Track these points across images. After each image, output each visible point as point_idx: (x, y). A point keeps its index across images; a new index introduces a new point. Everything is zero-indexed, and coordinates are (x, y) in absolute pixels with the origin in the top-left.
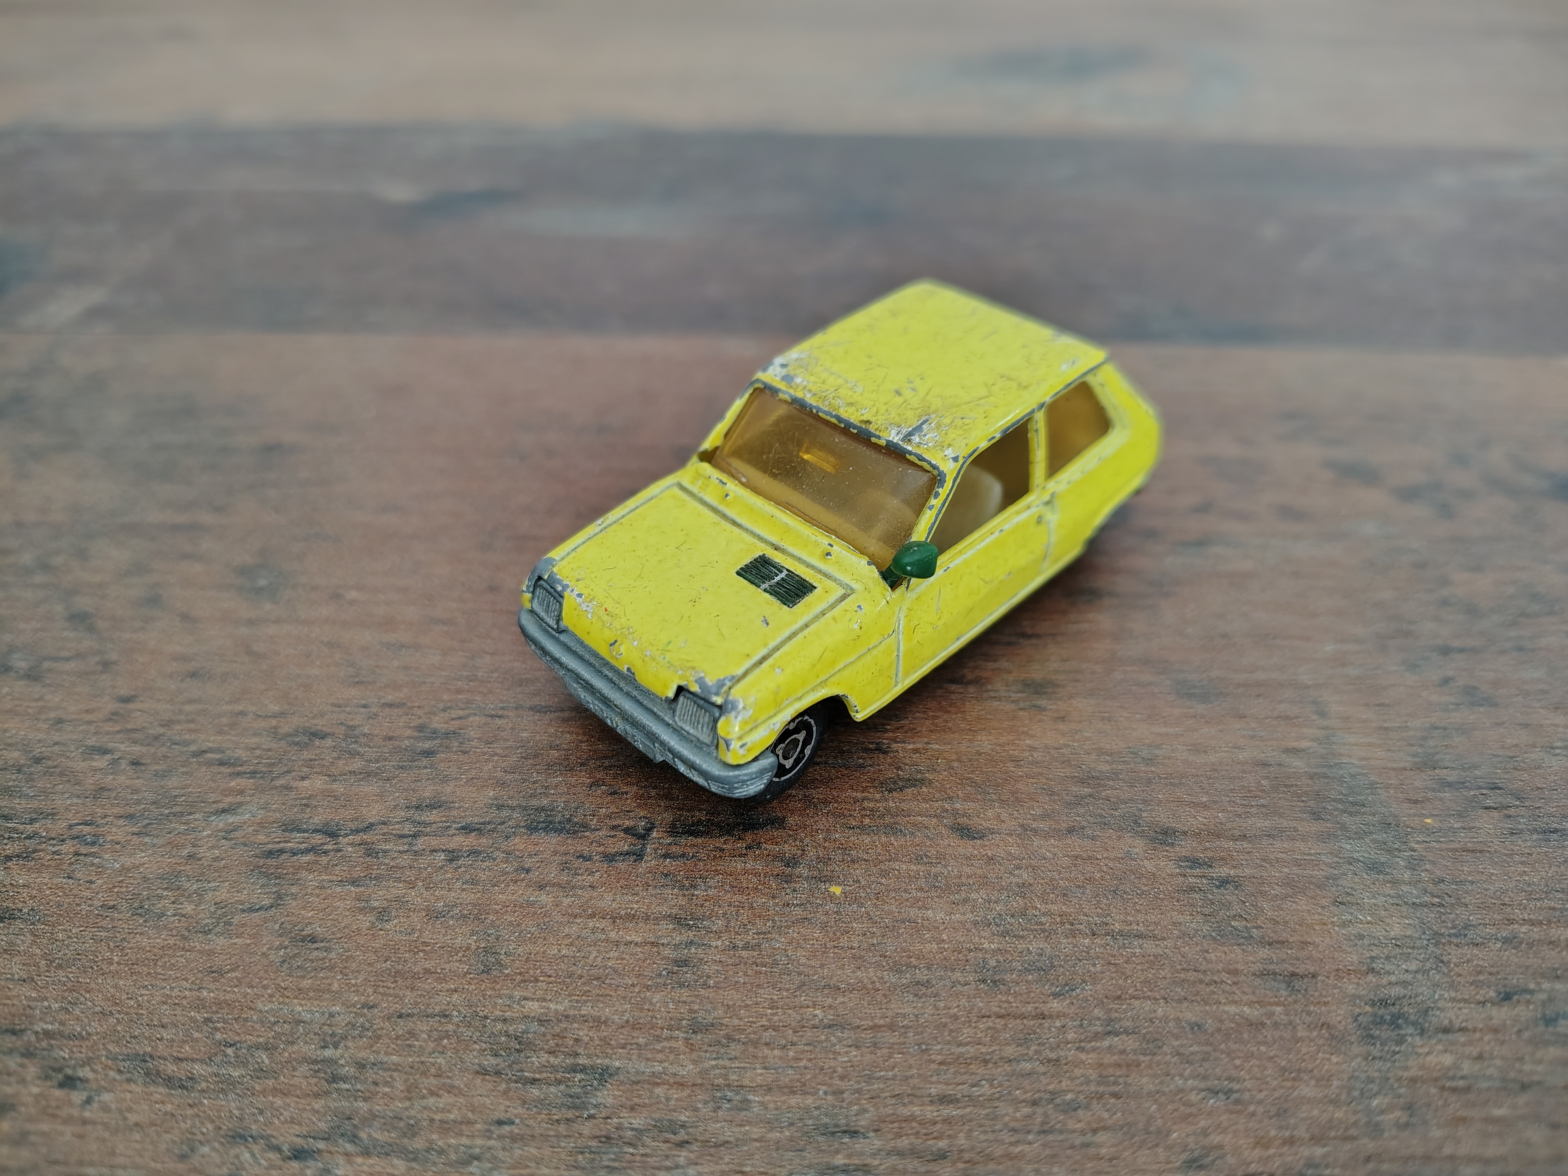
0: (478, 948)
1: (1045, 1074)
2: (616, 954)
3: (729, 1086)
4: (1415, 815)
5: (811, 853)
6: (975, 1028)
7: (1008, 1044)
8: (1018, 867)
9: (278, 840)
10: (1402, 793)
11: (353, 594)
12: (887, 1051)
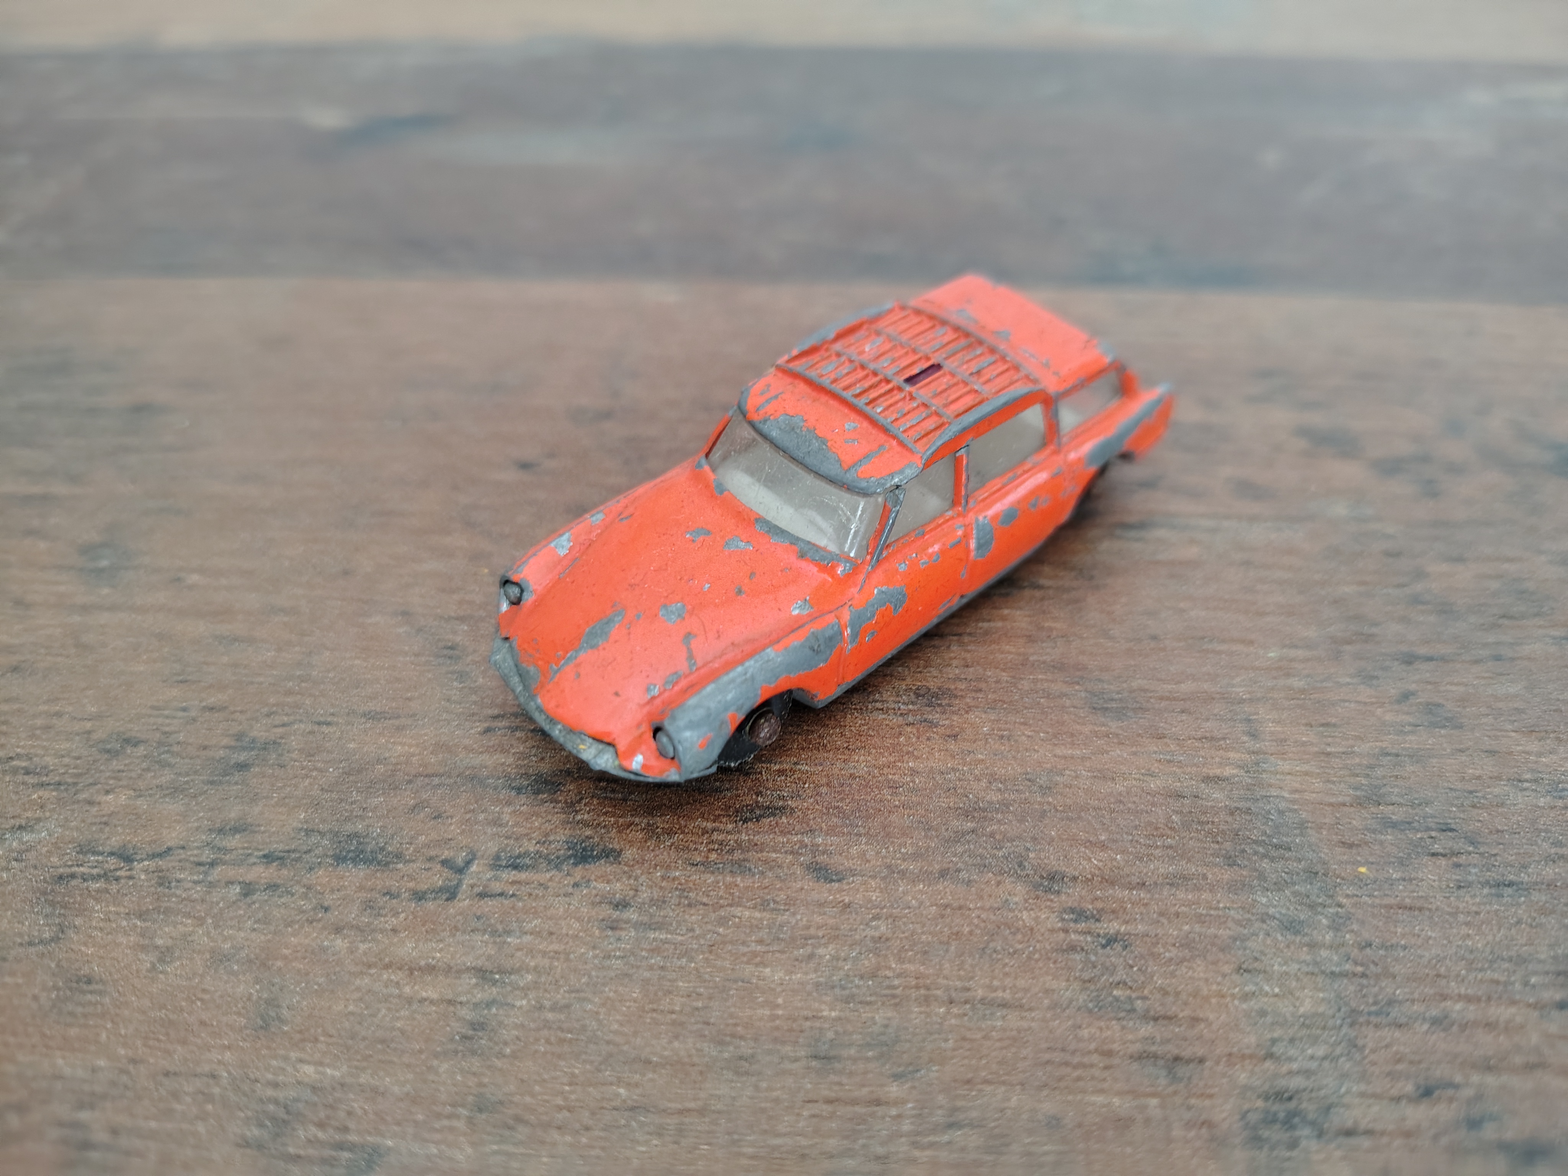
0: (260, 998)
2: (407, 1013)
4: (1347, 863)
5: (645, 895)
6: (798, 1114)
7: (832, 1136)
8: (876, 917)
9: (70, 863)
10: (1336, 834)
11: (195, 578)
12: (692, 1140)
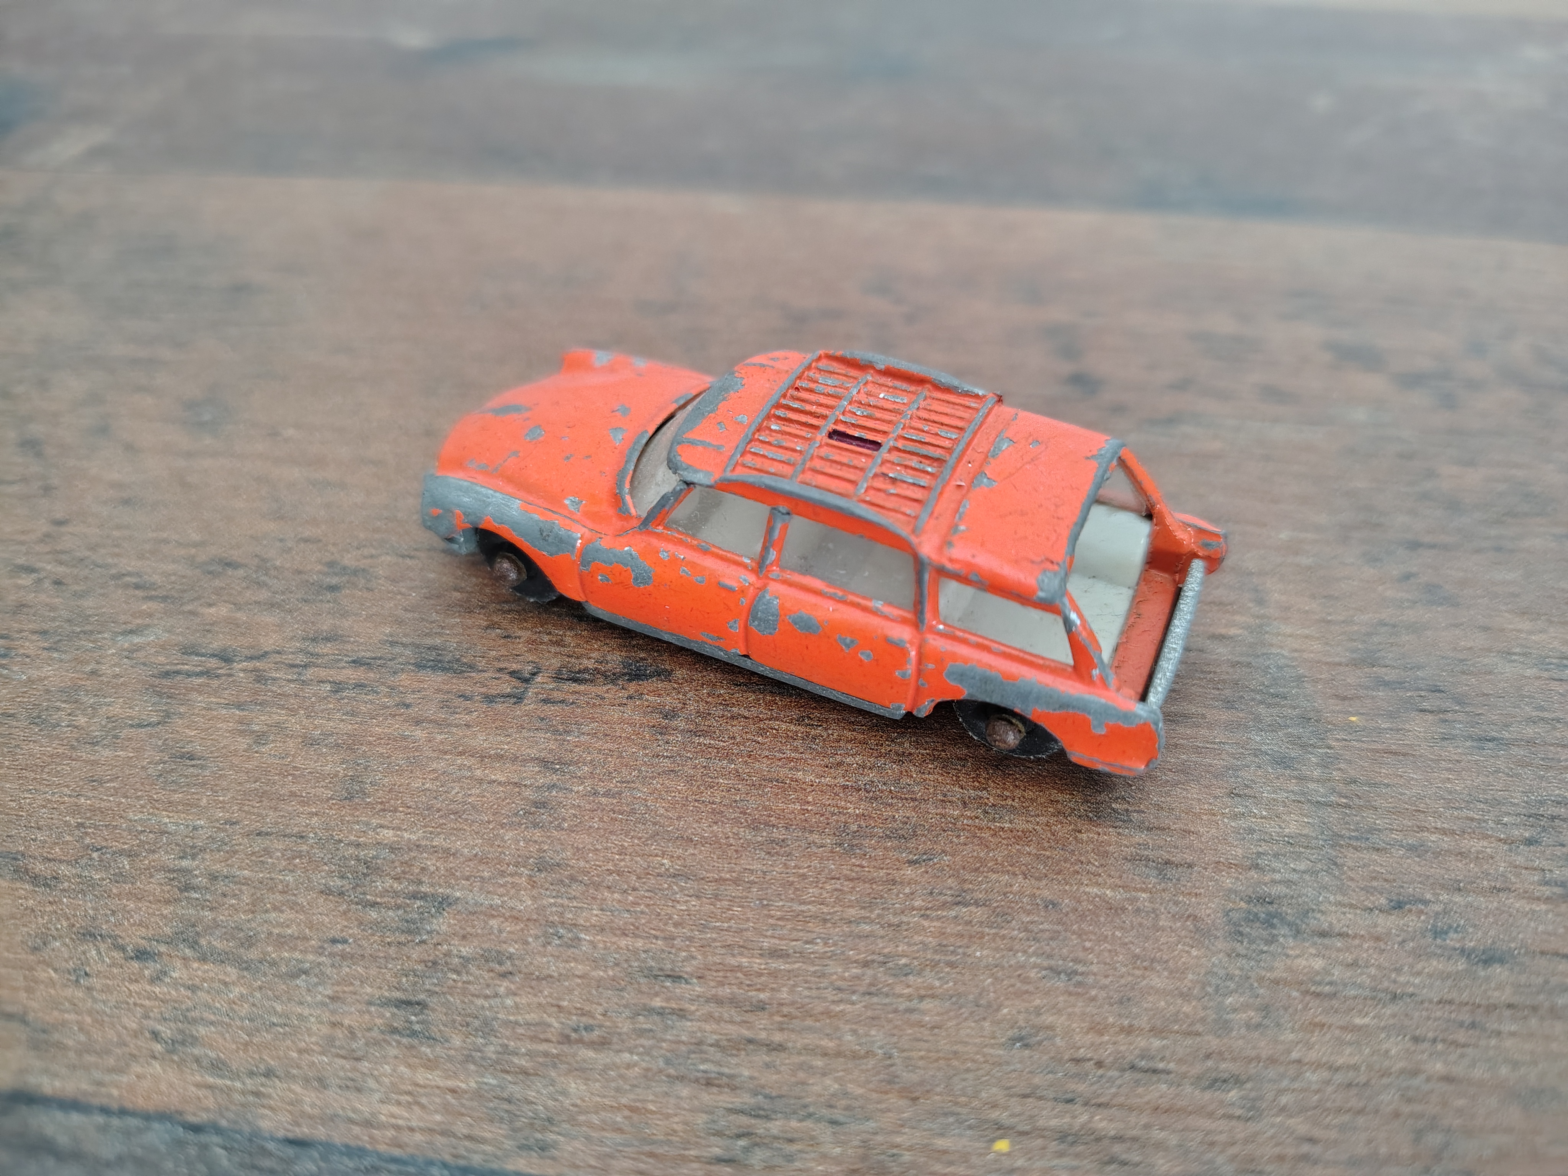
0: (346, 776)
1: (882, 937)
2: (478, 791)
3: (563, 923)
4: (1339, 712)
5: (692, 707)
6: (821, 888)
7: (852, 907)
9: (177, 662)
10: (1331, 688)
11: (290, 432)
12: (727, 903)
